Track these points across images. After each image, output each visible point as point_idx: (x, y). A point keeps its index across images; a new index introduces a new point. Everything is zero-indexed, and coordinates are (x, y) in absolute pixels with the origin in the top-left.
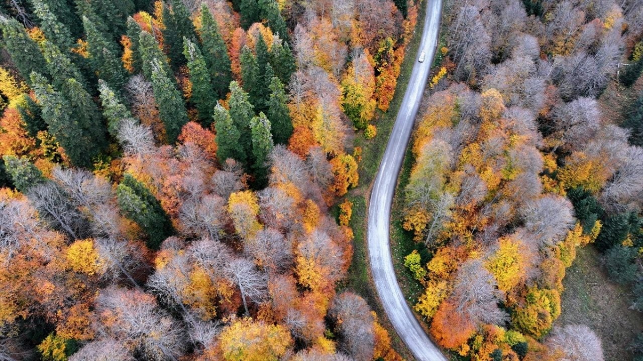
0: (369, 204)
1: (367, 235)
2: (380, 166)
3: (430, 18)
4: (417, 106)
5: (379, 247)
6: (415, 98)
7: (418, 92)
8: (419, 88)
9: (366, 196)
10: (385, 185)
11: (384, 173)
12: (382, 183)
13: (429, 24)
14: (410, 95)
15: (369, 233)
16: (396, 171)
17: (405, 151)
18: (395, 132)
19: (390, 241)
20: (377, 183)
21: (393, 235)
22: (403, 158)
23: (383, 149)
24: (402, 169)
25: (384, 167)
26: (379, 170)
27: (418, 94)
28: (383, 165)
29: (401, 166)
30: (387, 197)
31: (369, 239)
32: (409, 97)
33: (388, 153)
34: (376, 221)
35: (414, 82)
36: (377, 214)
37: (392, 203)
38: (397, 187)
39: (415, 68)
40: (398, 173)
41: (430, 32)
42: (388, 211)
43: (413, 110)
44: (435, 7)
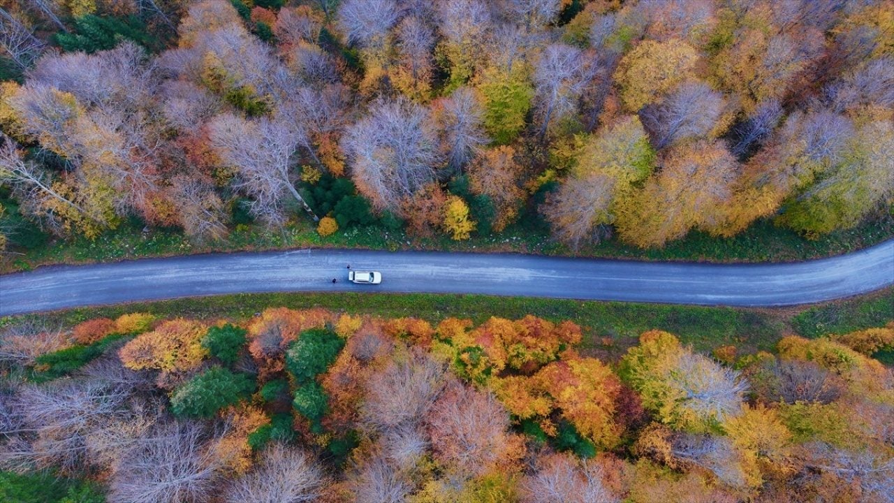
0: (804, 306)
1: (868, 293)
2: (712, 304)
3: (203, 283)
4: (523, 261)
5: (881, 266)
6: (498, 270)
7: (482, 266)
8: (464, 266)
9: (790, 315)
10: (751, 284)
11: (725, 293)
12: (751, 292)
13: (226, 282)
14: (495, 284)
15: (862, 289)
16: (711, 270)
17: (654, 263)
18: (614, 294)
19: (858, 250)
20: (752, 301)
21: (847, 248)
22: (674, 263)
23: (668, 308)
24: (700, 259)
25: (710, 297)
26: (721, 304)
27: (488, 266)
28: (706, 301)
29: (694, 263)
30: (775, 274)
31: (874, 287)
32: (503, 284)
33: (674, 296)
34: (833, 283)
35: (452, 281)
36: (820, 285)
37: (782, 263)
38: (746, 260)
39: (405, 287)
40: (715, 265)
41: (261, 275)
42: (805, 267)
43: (538, 269)
44: (149, 278)
